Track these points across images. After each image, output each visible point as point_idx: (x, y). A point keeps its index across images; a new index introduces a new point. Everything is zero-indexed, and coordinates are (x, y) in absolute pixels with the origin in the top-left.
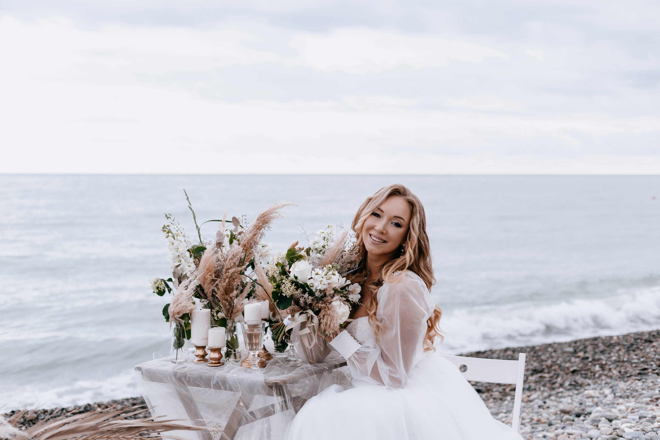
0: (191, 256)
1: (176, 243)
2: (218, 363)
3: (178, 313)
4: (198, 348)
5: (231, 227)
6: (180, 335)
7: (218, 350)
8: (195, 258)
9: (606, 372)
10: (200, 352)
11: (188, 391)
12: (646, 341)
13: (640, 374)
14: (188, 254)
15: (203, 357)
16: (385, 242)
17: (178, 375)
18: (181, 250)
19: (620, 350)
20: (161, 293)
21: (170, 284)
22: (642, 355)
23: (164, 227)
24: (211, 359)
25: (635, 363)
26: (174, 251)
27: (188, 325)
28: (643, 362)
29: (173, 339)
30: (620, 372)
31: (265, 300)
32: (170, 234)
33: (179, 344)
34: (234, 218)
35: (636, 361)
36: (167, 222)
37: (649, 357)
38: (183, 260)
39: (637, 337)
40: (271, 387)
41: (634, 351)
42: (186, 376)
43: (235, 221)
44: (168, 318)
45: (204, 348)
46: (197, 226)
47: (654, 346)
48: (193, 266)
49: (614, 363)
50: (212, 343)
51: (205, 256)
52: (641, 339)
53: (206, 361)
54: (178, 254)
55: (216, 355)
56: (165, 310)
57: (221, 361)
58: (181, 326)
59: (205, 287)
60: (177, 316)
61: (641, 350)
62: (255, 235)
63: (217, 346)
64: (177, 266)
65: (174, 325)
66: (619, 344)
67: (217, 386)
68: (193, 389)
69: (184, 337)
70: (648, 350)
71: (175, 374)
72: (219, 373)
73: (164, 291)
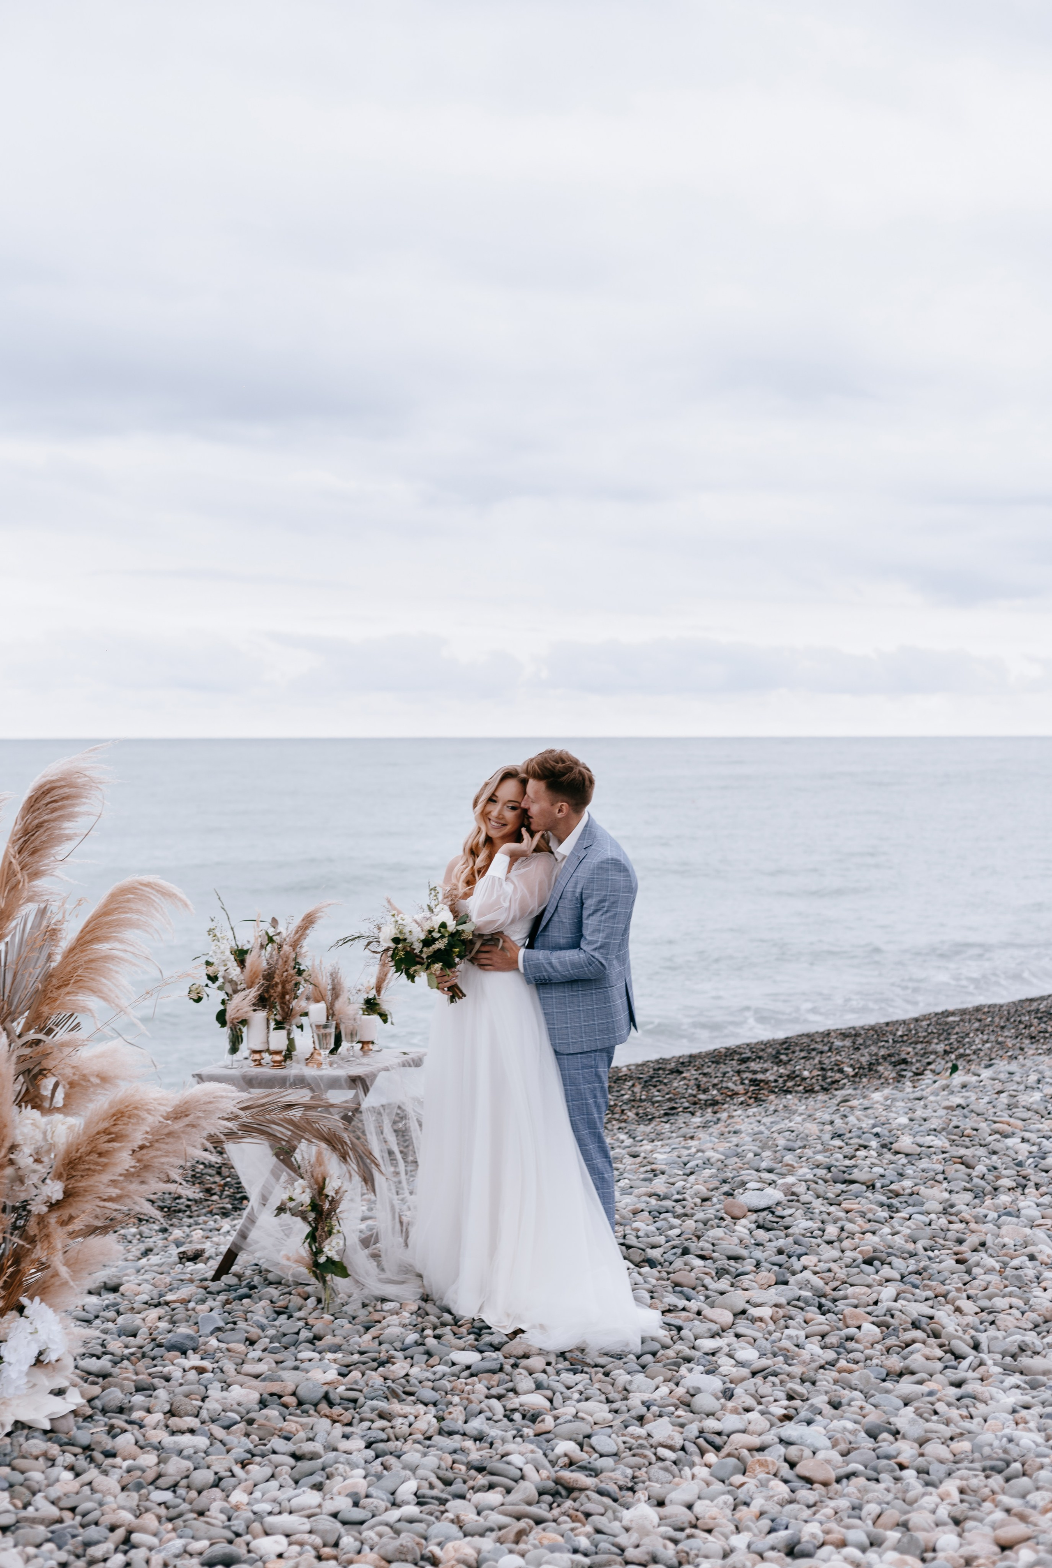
0: (235, 960)
1: (222, 946)
2: (281, 1065)
3: (233, 1019)
4: (255, 1052)
6: (233, 1041)
7: (280, 1053)
8: (239, 961)
9: (617, 1116)
10: (256, 1056)
12: (672, 1072)
13: (666, 1114)
14: (232, 957)
15: (260, 1061)
18: (224, 952)
19: (633, 1085)
20: (197, 1000)
22: (667, 1090)
23: (210, 931)
24: (273, 1062)
25: (657, 1102)
27: (243, 1031)
28: (670, 1100)
29: (227, 1046)
30: (637, 1114)
31: (318, 1001)
32: (215, 938)
33: (234, 1050)
35: (659, 1098)
36: (212, 925)
37: (679, 1093)
38: (228, 964)
39: (657, 1067)
41: (655, 1086)
43: (273, 921)
44: (223, 1024)
45: (260, 1052)
47: (685, 1078)
48: (239, 970)
49: (626, 1103)
50: (271, 1047)
51: (249, 959)
52: (664, 1069)
54: (225, 958)
55: (279, 1058)
58: (235, 1032)
60: (231, 1022)
61: (665, 1084)
63: (275, 1049)
64: (226, 971)
65: (228, 1032)
66: (631, 1078)
69: (238, 1043)
70: (675, 1084)
73: (201, 997)
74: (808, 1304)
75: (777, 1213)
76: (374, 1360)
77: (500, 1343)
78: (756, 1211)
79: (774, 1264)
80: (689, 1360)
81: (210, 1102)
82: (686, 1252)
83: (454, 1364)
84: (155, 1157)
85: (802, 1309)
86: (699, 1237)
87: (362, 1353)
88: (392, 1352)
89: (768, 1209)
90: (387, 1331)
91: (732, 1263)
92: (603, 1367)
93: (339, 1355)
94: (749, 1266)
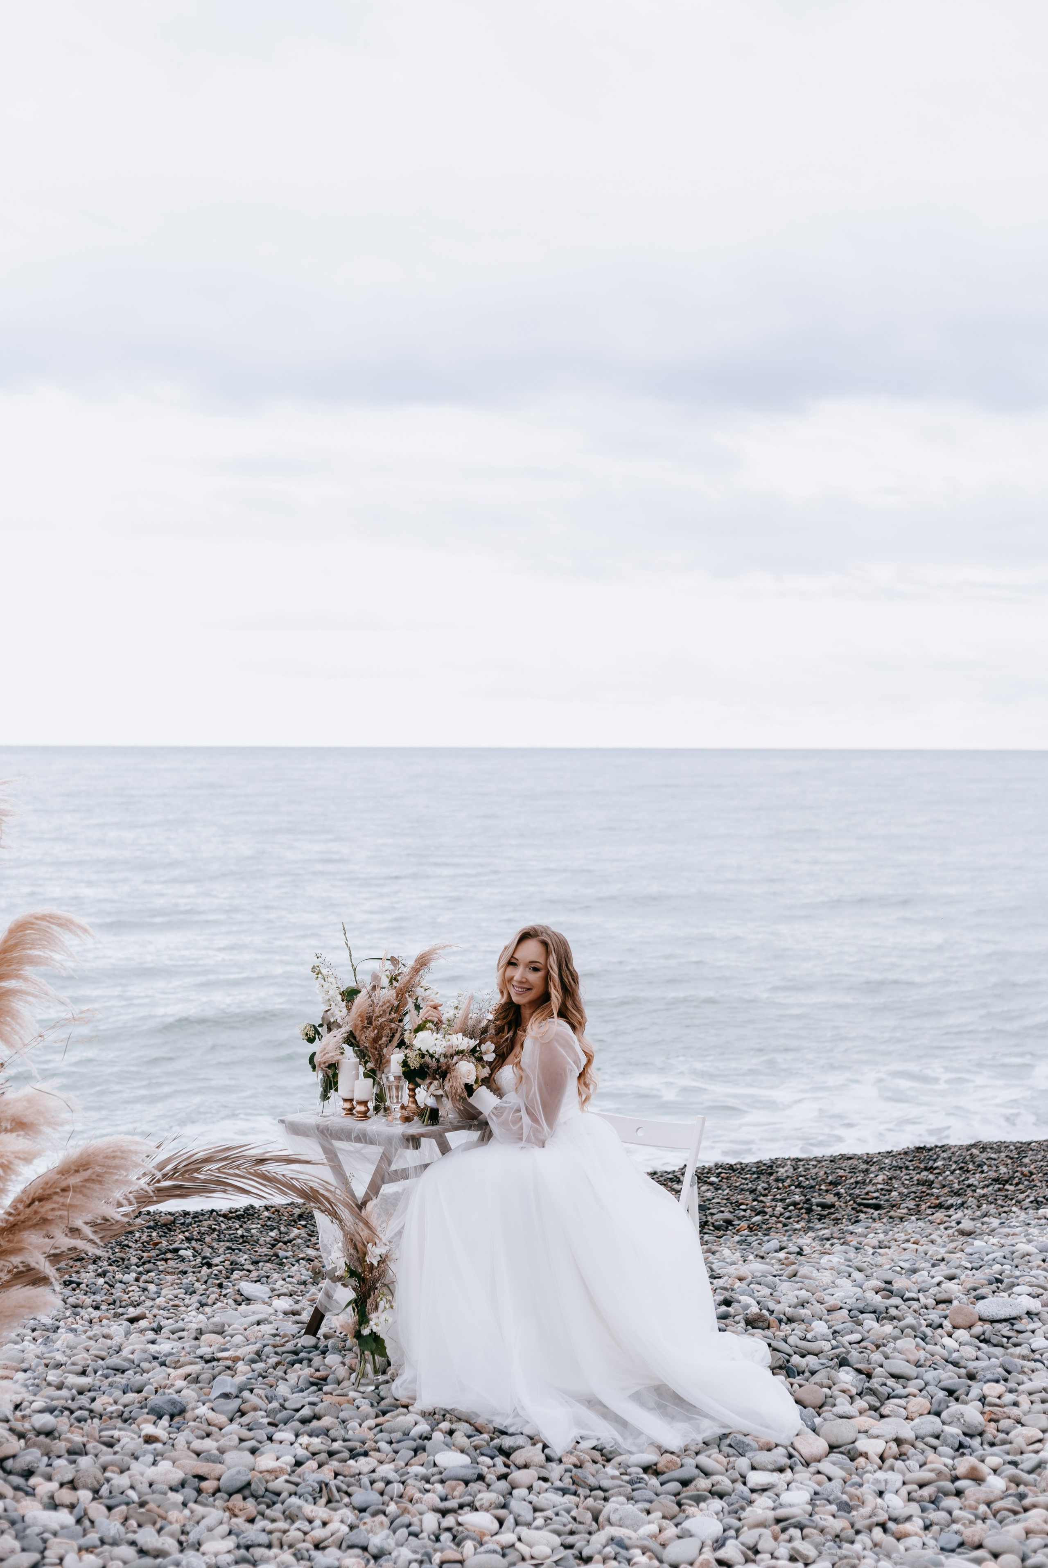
0: (343, 1000)
1: (326, 985)
2: (365, 1115)
3: (325, 1063)
4: (345, 1100)
5: (389, 965)
6: (326, 1086)
7: (364, 1103)
8: (348, 1001)
10: (348, 1105)
11: (331, 1144)
14: (339, 998)
15: (350, 1112)
16: (529, 989)
17: (321, 1128)
18: (331, 993)
20: (311, 1040)
21: (320, 1029)
23: (314, 968)
24: (358, 1112)
26: (324, 994)
27: (335, 1075)
29: (319, 1090)
32: (320, 976)
33: (325, 1097)
34: (392, 957)
36: (317, 962)
38: (333, 1004)
40: (408, 1140)
42: (328, 1129)
43: (393, 960)
44: (314, 1068)
45: (351, 1100)
46: (353, 966)
48: (345, 1010)
50: (358, 1096)
51: (360, 999)
53: (352, 1114)
54: (327, 998)
55: (362, 1108)
56: (311, 1059)
57: (368, 1114)
58: (328, 1076)
59: (357, 1034)
60: (323, 1066)
62: (411, 978)
63: (363, 1098)
64: (327, 1011)
65: (321, 1076)
67: (358, 1139)
68: (337, 1144)
69: (331, 1089)
71: (318, 1127)
72: (361, 1125)
73: (314, 1039)
74: (945, 1444)
75: (1015, 1327)
76: (351, 1450)
77: (510, 1448)
78: (992, 1322)
79: (943, 1389)
80: (721, 1496)
81: (114, 1157)
82: (843, 1362)
83: (435, 1465)
84: (53, 1209)
85: (935, 1448)
86: (878, 1347)
87: (345, 1440)
88: (383, 1445)
89: (1010, 1320)
90: (401, 1418)
91: (891, 1382)
92: (605, 1491)
93: (316, 1441)
94: (912, 1389)
